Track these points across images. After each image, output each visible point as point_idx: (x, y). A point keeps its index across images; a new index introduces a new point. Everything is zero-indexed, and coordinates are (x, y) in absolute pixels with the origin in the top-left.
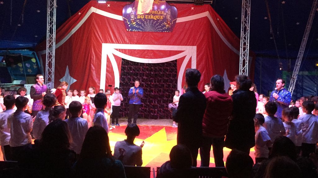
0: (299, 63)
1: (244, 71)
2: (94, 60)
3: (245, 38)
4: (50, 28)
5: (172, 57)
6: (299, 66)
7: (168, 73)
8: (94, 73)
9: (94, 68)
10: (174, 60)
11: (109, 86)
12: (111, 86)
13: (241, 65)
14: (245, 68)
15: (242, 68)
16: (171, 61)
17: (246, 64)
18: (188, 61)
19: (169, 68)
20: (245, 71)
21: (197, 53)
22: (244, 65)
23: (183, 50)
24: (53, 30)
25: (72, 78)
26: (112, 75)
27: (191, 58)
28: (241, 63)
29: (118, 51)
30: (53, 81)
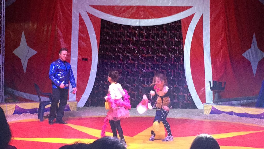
2: (62, 22)
5: (173, 16)
7: (168, 40)
8: (62, 41)
9: (61, 34)
10: (177, 21)
11: (83, 59)
12: (86, 59)
16: (174, 22)
18: (198, 21)
19: (170, 32)
21: (210, 9)
23: (190, 5)
25: (31, 49)
26: (87, 44)
27: (202, 18)
29: (95, 8)
30: (3, 53)
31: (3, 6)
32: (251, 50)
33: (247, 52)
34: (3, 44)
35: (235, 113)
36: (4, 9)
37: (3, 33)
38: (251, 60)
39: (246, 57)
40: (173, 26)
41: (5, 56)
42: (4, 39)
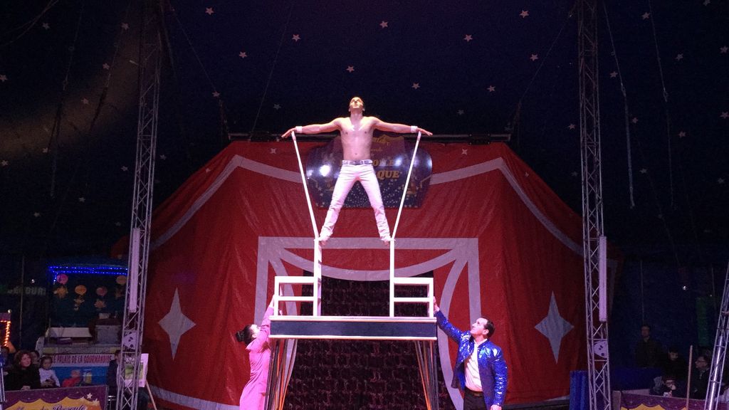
3: (593, 219)
4: (140, 206)
5: (421, 265)
9: (238, 295)
10: (426, 273)
15: (591, 291)
18: (460, 272)
21: (480, 256)
23: (446, 248)
24: (145, 208)
25: (186, 319)
27: (466, 268)
28: (588, 280)
29: (295, 253)
30: (140, 330)
31: (146, 253)
32: (549, 320)
33: (543, 322)
34: (141, 314)
36: (146, 257)
37: (143, 296)
38: (550, 337)
39: (541, 331)
41: (144, 335)
42: (144, 306)
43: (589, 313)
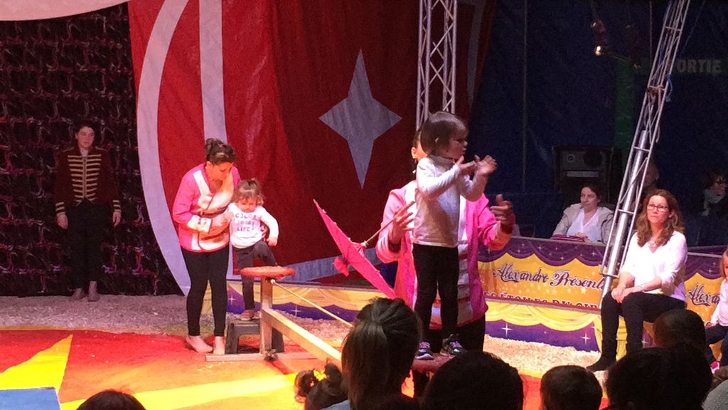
0: (675, 24)
1: (437, 60)
6: (679, 37)
7: (82, 68)
10: (115, 8)
13: (424, 33)
14: (441, 47)
15: (428, 47)
16: (101, 12)
17: (446, 24)
18: (183, 8)
19: (87, 44)
20: (445, 58)
22: (437, 34)
28: (425, 24)
32: (350, 104)
33: (337, 108)
35: (299, 308)
38: (350, 137)
40: (100, 21)
43: (423, 88)
